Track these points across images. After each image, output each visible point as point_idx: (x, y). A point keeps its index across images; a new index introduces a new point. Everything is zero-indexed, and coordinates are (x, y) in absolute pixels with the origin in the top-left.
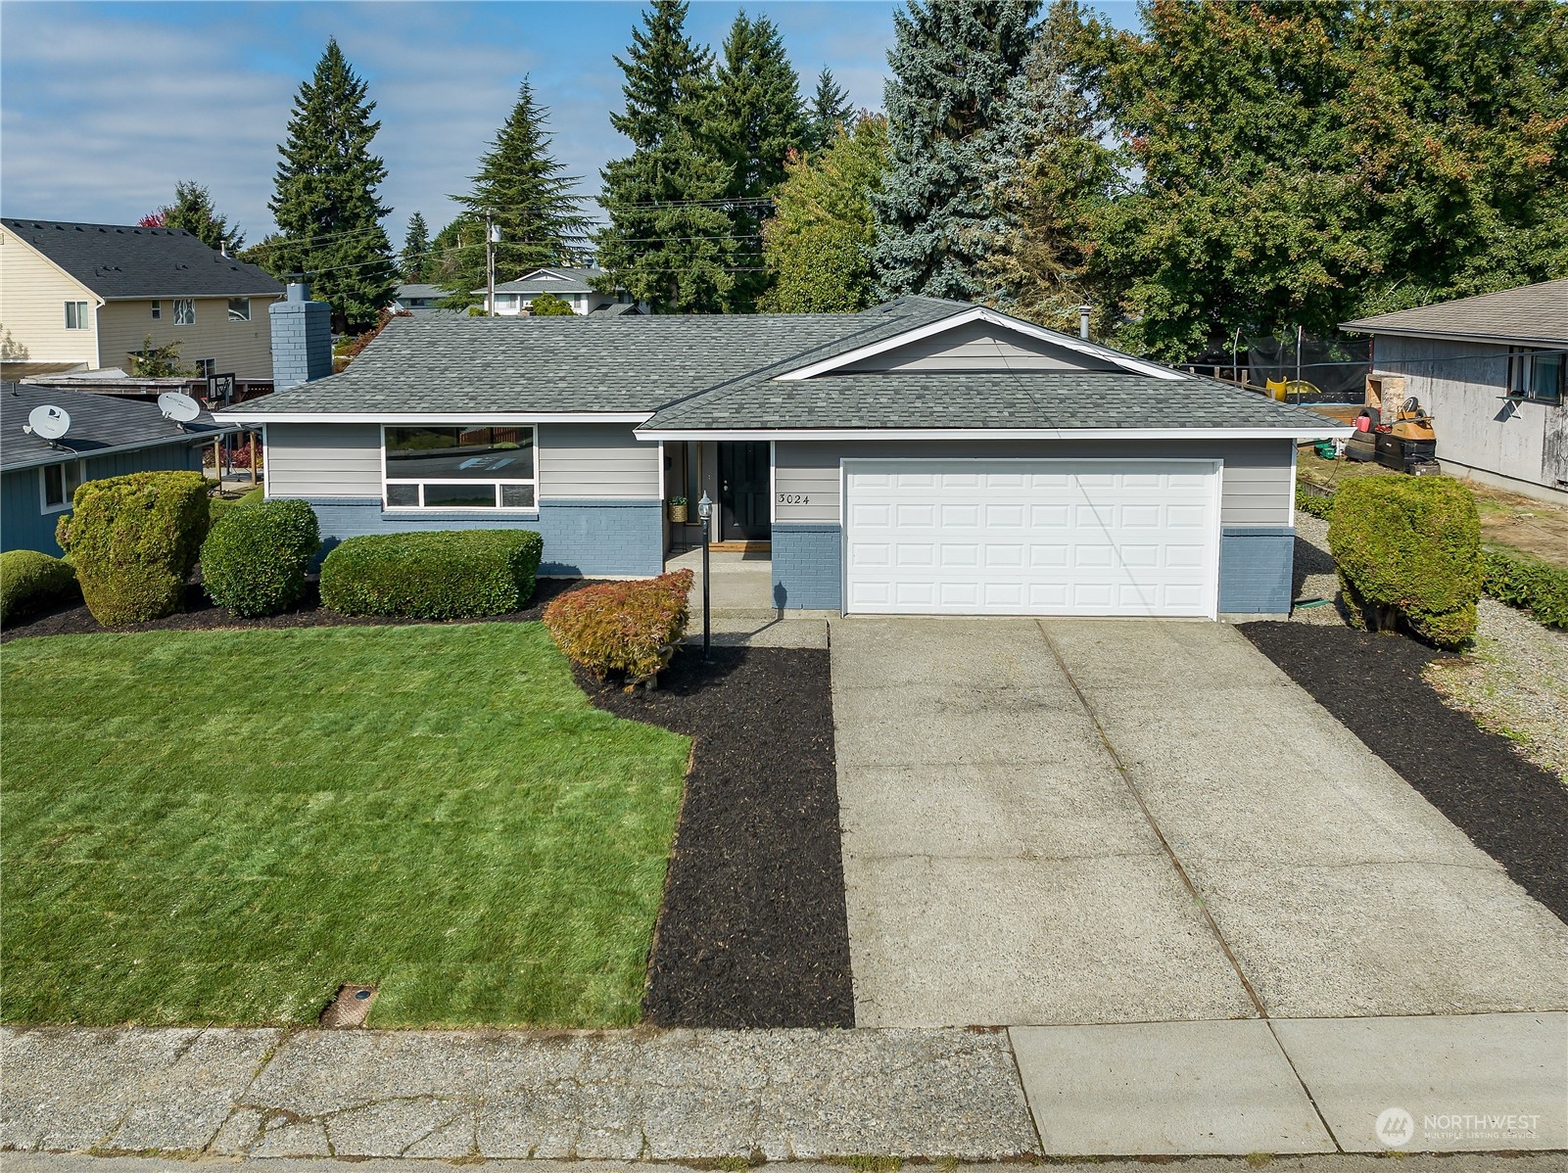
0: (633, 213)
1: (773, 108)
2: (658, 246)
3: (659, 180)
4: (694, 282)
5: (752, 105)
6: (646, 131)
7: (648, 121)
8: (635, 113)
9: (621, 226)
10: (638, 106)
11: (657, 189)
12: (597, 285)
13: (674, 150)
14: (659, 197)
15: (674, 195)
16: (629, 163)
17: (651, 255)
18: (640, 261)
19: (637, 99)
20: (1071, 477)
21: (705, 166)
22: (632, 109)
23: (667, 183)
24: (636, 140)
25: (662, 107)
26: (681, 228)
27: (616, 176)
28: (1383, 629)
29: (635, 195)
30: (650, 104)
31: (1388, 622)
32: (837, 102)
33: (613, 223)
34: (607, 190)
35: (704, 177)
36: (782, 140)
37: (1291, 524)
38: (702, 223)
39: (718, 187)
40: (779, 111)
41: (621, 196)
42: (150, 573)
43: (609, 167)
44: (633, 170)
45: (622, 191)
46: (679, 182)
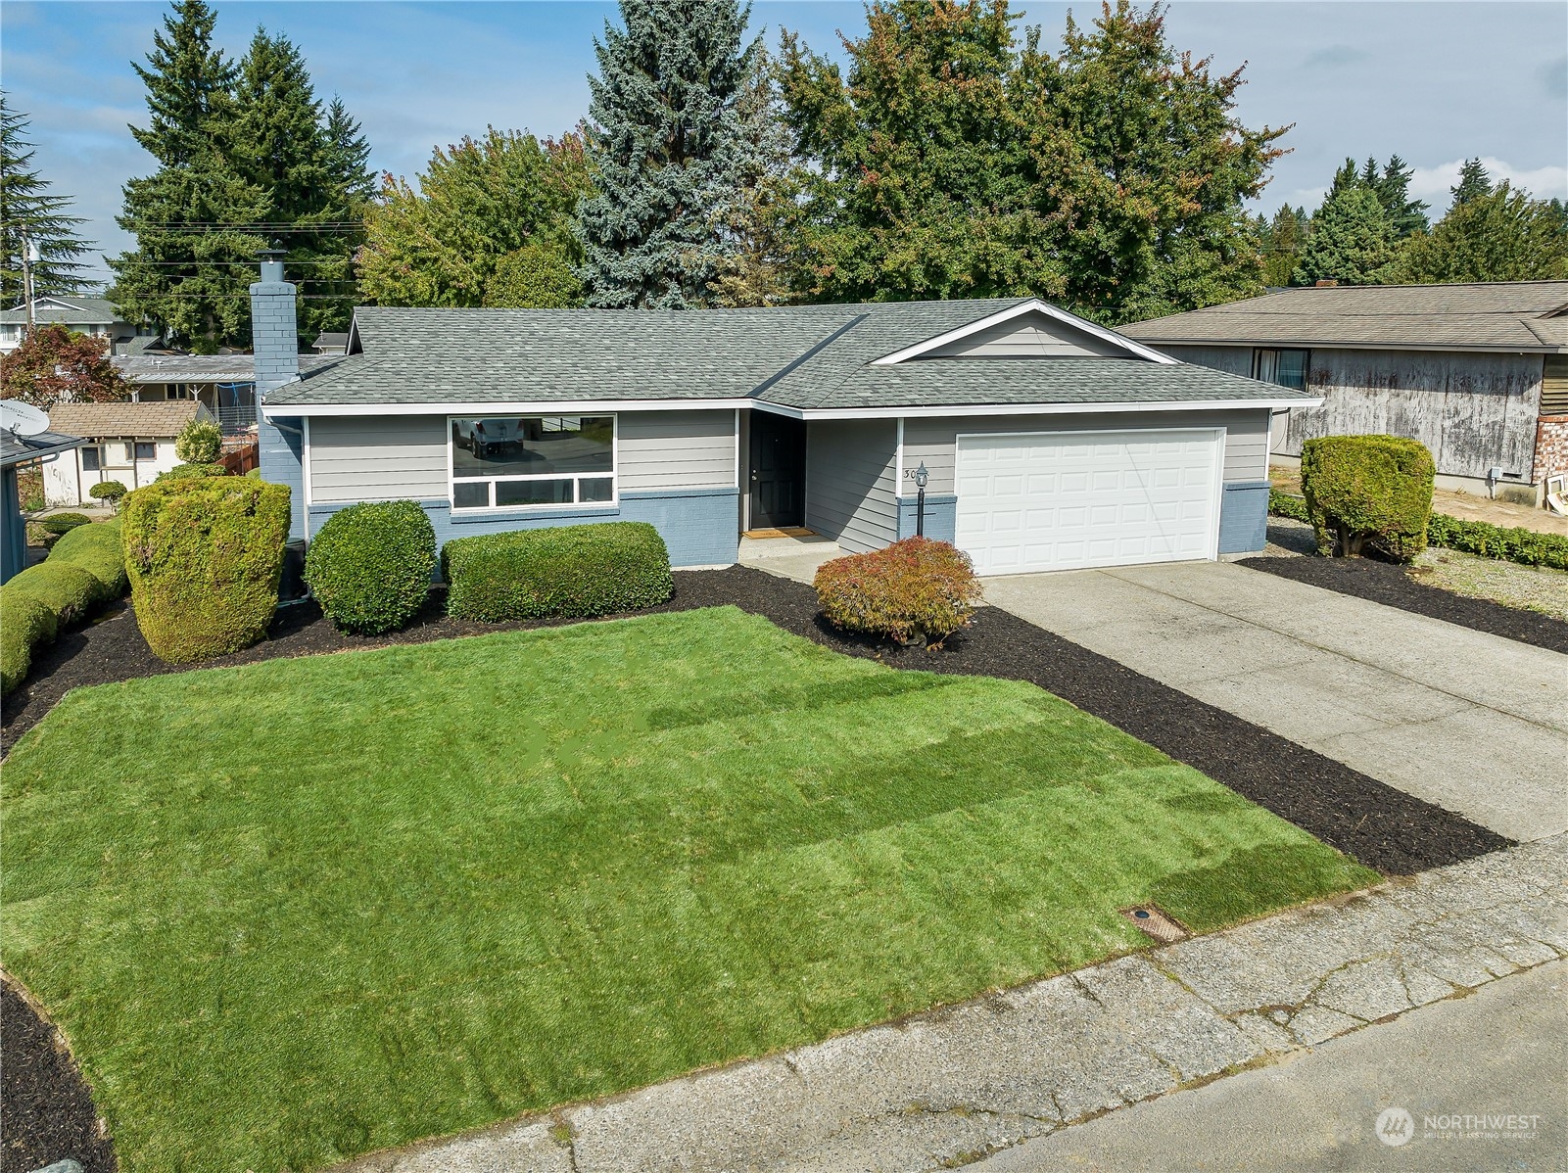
0: (165, 237)
1: (299, 134)
2: (192, 272)
3: (194, 201)
4: (235, 313)
5: (278, 128)
6: (173, 149)
7: (175, 138)
8: (161, 128)
9: (151, 251)
10: (164, 120)
11: (192, 211)
12: (124, 315)
13: (206, 171)
14: (192, 219)
15: (207, 218)
16: (155, 182)
17: (187, 282)
18: (176, 289)
19: (163, 112)
20: (1122, 446)
21: (243, 189)
22: (157, 122)
23: (203, 206)
24: (161, 156)
25: (190, 123)
26: (219, 255)
27: (139, 197)
28: (1350, 553)
29: (165, 219)
30: (176, 120)
31: (1354, 549)
32: (350, 134)
33: (139, 247)
34: (129, 211)
35: (241, 202)
36: (311, 168)
37: (1266, 479)
38: (244, 250)
39: (258, 212)
40: (305, 138)
41: (150, 218)
42: (250, 593)
43: (131, 184)
44: (161, 190)
45: (150, 212)
46: (213, 206)
